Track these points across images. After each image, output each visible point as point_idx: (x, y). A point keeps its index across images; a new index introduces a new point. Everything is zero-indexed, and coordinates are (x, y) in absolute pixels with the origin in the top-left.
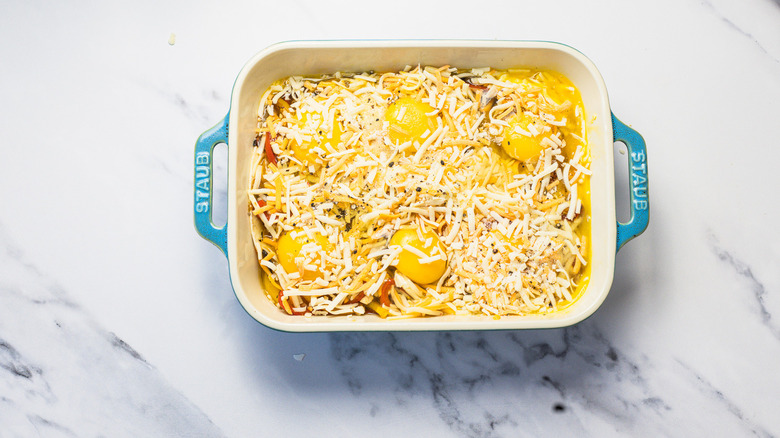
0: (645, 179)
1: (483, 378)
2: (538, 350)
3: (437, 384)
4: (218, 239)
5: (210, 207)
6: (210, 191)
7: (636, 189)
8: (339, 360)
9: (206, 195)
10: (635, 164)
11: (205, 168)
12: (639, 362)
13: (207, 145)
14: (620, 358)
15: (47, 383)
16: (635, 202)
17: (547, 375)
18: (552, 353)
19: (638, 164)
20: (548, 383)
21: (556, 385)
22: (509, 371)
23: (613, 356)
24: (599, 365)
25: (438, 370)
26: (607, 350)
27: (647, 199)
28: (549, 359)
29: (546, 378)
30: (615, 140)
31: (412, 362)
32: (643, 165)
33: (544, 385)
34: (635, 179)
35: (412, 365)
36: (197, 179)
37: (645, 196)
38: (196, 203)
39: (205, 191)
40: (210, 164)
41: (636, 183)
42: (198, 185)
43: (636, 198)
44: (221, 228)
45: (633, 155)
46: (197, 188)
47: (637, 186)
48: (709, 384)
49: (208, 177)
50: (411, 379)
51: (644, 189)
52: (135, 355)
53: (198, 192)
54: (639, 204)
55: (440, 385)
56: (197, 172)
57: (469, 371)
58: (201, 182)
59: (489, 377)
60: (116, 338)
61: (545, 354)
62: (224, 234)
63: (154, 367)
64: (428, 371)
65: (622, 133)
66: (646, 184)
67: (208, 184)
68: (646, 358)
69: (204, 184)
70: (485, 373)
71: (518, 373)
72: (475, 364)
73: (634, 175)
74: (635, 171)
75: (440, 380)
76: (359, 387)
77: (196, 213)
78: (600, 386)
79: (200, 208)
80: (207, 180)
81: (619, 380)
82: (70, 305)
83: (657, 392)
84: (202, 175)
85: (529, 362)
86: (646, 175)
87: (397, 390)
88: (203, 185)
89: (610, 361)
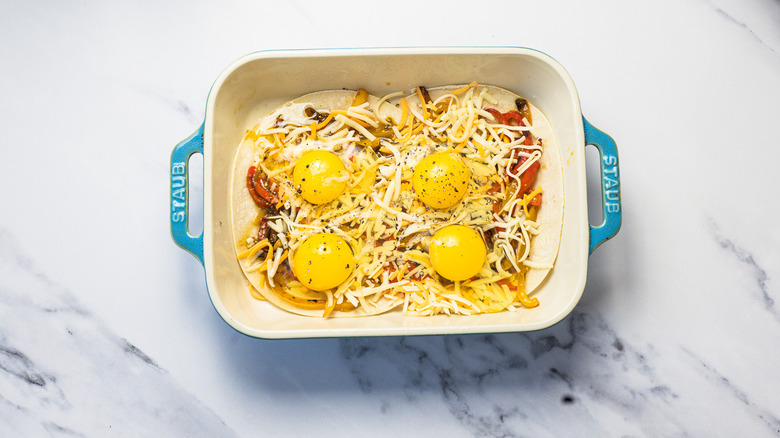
0: (616, 182)
1: (491, 371)
2: (544, 343)
3: (446, 379)
4: (195, 247)
5: (187, 217)
6: (186, 200)
7: (608, 192)
8: (348, 358)
9: (183, 205)
10: (607, 167)
11: (181, 178)
12: (644, 352)
13: (182, 154)
14: (625, 348)
15: (61, 391)
16: (607, 204)
17: (555, 367)
18: (559, 345)
19: (610, 167)
20: (555, 375)
21: (564, 377)
22: (516, 363)
23: (619, 346)
24: (606, 356)
25: (446, 366)
26: (613, 341)
27: (619, 201)
28: (556, 351)
29: (554, 370)
30: (586, 143)
31: (420, 358)
32: (615, 168)
33: (552, 376)
34: (607, 182)
35: (421, 362)
36: (173, 189)
37: (617, 199)
38: (172, 212)
39: (180, 201)
40: (186, 173)
41: (607, 186)
42: (174, 194)
43: (608, 201)
44: (197, 237)
45: (605, 158)
46: (173, 198)
47: (609, 189)
48: (715, 371)
49: (184, 186)
50: (421, 375)
51: (617, 191)
52: (147, 360)
53: (175, 201)
54: (611, 207)
55: (449, 381)
56: (173, 182)
57: (478, 366)
58: (177, 192)
59: (497, 371)
60: (128, 344)
61: (552, 346)
62: (200, 241)
63: (166, 372)
64: (437, 367)
65: (593, 137)
66: (618, 187)
67: (184, 193)
68: (651, 347)
69: (180, 193)
70: (494, 367)
71: (526, 366)
72: (483, 358)
73: (606, 178)
74: (607, 175)
75: (449, 375)
76: (369, 384)
77: (173, 223)
78: (607, 376)
79: (176, 218)
80: (183, 190)
81: (626, 369)
82: (82, 312)
83: (664, 381)
84: (178, 185)
85: (536, 355)
86: (618, 178)
87: (406, 387)
88: (179, 195)
89: (616, 351)
